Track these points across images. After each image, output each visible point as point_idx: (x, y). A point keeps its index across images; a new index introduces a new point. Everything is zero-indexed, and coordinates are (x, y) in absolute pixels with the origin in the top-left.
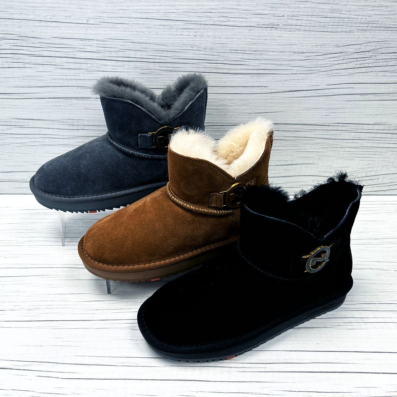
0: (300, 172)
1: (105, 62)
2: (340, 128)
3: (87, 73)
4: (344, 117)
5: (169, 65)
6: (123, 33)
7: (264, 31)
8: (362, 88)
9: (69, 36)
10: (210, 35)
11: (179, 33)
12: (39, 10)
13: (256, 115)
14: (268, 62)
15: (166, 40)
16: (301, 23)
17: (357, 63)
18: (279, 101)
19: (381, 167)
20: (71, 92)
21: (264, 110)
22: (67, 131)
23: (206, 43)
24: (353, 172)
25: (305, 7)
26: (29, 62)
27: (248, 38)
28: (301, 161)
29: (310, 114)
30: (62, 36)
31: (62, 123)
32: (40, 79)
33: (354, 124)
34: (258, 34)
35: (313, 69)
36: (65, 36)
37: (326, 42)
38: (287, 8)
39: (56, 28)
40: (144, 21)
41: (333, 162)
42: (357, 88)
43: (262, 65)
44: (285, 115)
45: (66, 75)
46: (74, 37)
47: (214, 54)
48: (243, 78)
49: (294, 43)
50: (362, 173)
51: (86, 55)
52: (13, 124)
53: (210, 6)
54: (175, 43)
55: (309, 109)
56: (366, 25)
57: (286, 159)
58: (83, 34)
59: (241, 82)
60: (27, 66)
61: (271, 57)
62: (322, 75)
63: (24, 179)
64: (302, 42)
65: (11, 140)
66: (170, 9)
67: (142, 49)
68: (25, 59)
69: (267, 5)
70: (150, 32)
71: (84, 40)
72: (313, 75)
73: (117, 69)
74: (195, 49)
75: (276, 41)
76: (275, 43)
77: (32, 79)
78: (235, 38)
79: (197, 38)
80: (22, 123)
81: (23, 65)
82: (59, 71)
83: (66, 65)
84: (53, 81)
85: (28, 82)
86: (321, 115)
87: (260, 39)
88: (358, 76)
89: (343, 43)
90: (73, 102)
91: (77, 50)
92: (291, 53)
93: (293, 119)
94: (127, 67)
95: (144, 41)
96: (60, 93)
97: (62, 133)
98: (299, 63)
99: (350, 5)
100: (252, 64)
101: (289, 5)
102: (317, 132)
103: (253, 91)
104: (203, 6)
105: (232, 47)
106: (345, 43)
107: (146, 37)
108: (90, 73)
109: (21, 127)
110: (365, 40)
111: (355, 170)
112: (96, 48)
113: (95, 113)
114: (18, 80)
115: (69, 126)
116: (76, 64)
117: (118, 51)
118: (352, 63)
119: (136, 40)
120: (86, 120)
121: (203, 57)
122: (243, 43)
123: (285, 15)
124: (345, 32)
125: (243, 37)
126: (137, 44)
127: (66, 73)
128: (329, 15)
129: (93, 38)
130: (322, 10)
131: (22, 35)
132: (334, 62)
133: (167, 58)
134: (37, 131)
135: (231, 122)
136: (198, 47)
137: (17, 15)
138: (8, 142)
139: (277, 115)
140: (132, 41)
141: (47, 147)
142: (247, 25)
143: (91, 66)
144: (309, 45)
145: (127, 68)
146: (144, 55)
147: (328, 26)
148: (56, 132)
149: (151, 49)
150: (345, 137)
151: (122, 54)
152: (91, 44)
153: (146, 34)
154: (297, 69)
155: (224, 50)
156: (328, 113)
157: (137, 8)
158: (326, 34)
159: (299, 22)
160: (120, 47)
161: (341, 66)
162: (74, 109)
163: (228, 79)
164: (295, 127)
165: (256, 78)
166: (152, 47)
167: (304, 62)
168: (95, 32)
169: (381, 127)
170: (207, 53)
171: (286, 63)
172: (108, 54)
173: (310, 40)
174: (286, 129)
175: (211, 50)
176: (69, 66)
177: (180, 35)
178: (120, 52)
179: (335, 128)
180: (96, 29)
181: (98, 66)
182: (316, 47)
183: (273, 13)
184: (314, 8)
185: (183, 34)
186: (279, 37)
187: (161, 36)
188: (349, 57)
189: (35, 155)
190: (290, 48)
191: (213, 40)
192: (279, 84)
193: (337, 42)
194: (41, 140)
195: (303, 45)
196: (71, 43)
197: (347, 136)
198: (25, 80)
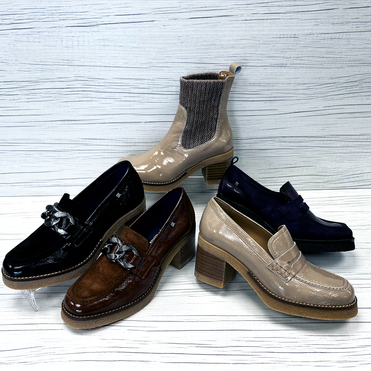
0: (302, 173)
1: (153, 95)
2: (333, 139)
4: (336, 131)
7: (275, 69)
8: (350, 108)
9: (127, 77)
12: (104, 59)
13: (268, 131)
16: (304, 63)
17: (347, 90)
18: (286, 120)
19: (365, 167)
21: (274, 127)
22: (121, 147)
24: (343, 172)
25: (307, 51)
29: (310, 129)
32: (103, 109)
33: (344, 135)
34: (271, 71)
35: (313, 95)
37: (323, 76)
38: (293, 52)
39: (117, 72)
40: (184, 64)
42: (346, 108)
44: (290, 130)
48: (258, 104)
50: (351, 172)
51: (139, 91)
53: (234, 52)
55: (309, 125)
56: (354, 62)
57: (291, 163)
59: (257, 107)
60: (93, 99)
61: (280, 88)
64: (305, 76)
66: (204, 55)
69: (278, 50)
72: (312, 100)
73: (163, 100)
78: (253, 75)
80: (87, 142)
82: (118, 103)
84: (113, 111)
86: (319, 130)
87: (272, 75)
88: (347, 100)
89: (336, 76)
91: (133, 87)
92: (296, 85)
93: (297, 133)
96: (118, 119)
97: (118, 148)
98: (302, 92)
99: (342, 48)
101: (294, 50)
102: (316, 142)
103: (266, 113)
104: (229, 52)
105: (251, 82)
106: (337, 76)
108: (142, 104)
110: (353, 73)
111: (345, 170)
113: (143, 133)
116: (131, 98)
117: (163, 87)
118: (343, 90)
122: (259, 78)
123: (292, 57)
124: (338, 68)
125: (259, 74)
127: (123, 104)
128: (325, 56)
129: (145, 78)
130: (320, 53)
135: (248, 136)
137: (87, 63)
139: (284, 131)
140: (175, 80)
142: (263, 65)
144: (310, 78)
147: (324, 64)
148: (113, 148)
151: (166, 89)
155: (244, 84)
156: (324, 128)
157: (179, 55)
158: (323, 70)
159: (302, 62)
160: (165, 84)
163: (247, 105)
164: (298, 139)
165: (268, 104)
167: (306, 91)
169: (365, 137)
171: (292, 92)
173: (311, 74)
174: (291, 140)
178: (165, 88)
179: (329, 139)
182: (315, 79)
183: (283, 55)
184: (314, 51)
188: (341, 86)
189: (96, 165)
192: (287, 107)
197: (339, 144)
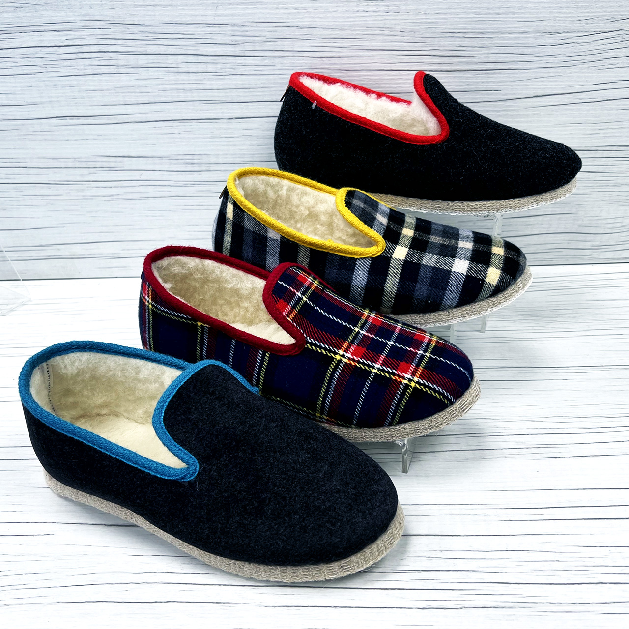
3: (216, 79)
5: (345, 60)
6: (273, 12)
10: (410, 10)
11: (361, 9)
14: (503, 50)
15: (341, 20)
20: (190, 111)
23: (403, 24)
26: (126, 64)
27: (471, 12)
28: (550, 209)
30: (178, 20)
31: (176, 162)
36: (184, 20)
41: (602, 210)
43: (491, 55)
45: (184, 84)
46: (196, 21)
47: (417, 40)
49: (544, 17)
52: (98, 165)
54: (355, 24)
58: (210, 16)
62: (586, 68)
63: (115, 254)
65: (94, 192)
67: (303, 36)
68: (120, 60)
70: (317, 9)
71: (212, 25)
74: (386, 33)
75: (516, 15)
76: (513, 19)
77: (129, 91)
79: (390, 15)
81: (117, 69)
83: (182, 66)
85: (123, 96)
90: (192, 127)
94: (279, 66)
95: (306, 24)
100: (474, 54)
107: (310, 17)
109: (111, 169)
112: (230, 38)
114: (108, 94)
115: (186, 166)
119: (293, 22)
120: (213, 155)
121: (397, 46)
126: (295, 28)
131: (114, 21)
132: (607, 47)
133: (342, 50)
134: (136, 175)
136: (391, 30)
138: (89, 194)
141: (151, 200)
143: (222, 67)
145: (277, 68)
146: (305, 46)
149: (317, 37)
150: (621, 167)
152: (222, 31)
153: (310, 12)
154: (546, 60)
161: (618, 52)
162: (193, 138)
166: (318, 33)
168: (229, 12)
170: (406, 39)
172: (249, 47)
175: (412, 35)
176: (188, 68)
177: (364, 11)
180: (231, 7)
181: (234, 67)
185: (368, 10)
186: (520, 8)
187: (335, 14)
190: (537, 25)
191: (414, 18)
193: (611, 13)
194: (142, 189)
195: (558, 20)
196: (191, 31)
198: (117, 94)
